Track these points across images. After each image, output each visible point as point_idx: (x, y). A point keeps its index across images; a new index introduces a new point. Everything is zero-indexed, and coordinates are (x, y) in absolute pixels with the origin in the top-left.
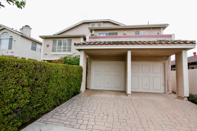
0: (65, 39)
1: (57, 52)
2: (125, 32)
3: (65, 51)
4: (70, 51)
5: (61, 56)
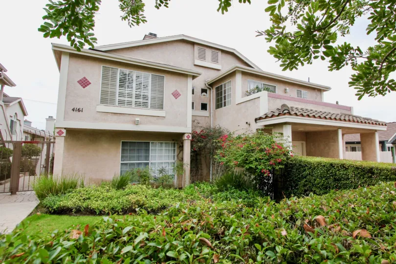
0: (143, 73)
1: (117, 104)
2: (287, 88)
3: (145, 105)
4: (161, 107)
5: (137, 119)
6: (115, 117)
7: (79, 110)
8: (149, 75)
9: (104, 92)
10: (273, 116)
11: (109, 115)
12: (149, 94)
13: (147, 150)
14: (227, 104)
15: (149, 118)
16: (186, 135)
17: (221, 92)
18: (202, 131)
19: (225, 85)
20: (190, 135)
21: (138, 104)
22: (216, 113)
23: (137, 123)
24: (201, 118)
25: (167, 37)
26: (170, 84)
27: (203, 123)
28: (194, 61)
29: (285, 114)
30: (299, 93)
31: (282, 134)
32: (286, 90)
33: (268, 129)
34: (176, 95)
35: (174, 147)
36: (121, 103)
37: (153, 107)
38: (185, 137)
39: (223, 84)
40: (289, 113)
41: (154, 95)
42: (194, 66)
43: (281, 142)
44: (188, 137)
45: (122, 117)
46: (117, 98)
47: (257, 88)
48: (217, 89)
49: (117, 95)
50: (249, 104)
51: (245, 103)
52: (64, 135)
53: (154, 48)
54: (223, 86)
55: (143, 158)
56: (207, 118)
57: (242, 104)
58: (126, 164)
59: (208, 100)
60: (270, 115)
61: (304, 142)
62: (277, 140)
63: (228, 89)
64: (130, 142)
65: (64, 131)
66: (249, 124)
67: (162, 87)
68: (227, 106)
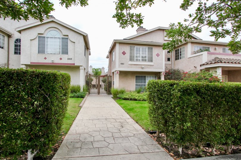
0: (144, 47)
1: (135, 61)
2: (217, 48)
3: (145, 60)
4: (152, 61)
5: (143, 66)
6: (135, 66)
7: (123, 64)
8: (147, 47)
9: (131, 57)
10: (211, 63)
11: (133, 65)
12: (147, 55)
13: (145, 79)
14: (182, 58)
15: (147, 66)
16: (162, 73)
17: (179, 52)
18: (169, 71)
19: (181, 49)
20: (164, 73)
21: (143, 60)
22: (175, 62)
23: (142, 68)
24: (167, 65)
25: (152, 29)
26: (155, 51)
27: (169, 68)
28: (164, 38)
29: (219, 62)
30: (224, 50)
31: (216, 71)
32: (216, 48)
33: (208, 69)
34: (158, 55)
35: (156, 78)
36: (137, 60)
37: (149, 61)
38: (162, 74)
39: (179, 48)
40: (221, 62)
41: (149, 56)
42: (164, 41)
43: (216, 75)
44: (163, 74)
45: (137, 66)
46: (135, 58)
47: (201, 50)
48: (176, 51)
49: (135, 57)
50: (195, 58)
51: (193, 58)
52: (119, 73)
53: (147, 35)
54: (180, 50)
55: (144, 82)
56: (170, 65)
57: (191, 58)
58: (137, 85)
59: (171, 56)
60: (209, 63)
61: (227, 76)
62: (214, 75)
63: (183, 51)
64: (139, 76)
65: (119, 72)
66: (196, 67)
67: (152, 52)
68: (182, 59)
